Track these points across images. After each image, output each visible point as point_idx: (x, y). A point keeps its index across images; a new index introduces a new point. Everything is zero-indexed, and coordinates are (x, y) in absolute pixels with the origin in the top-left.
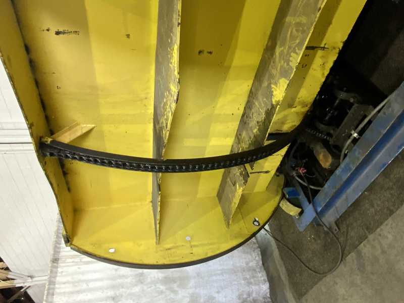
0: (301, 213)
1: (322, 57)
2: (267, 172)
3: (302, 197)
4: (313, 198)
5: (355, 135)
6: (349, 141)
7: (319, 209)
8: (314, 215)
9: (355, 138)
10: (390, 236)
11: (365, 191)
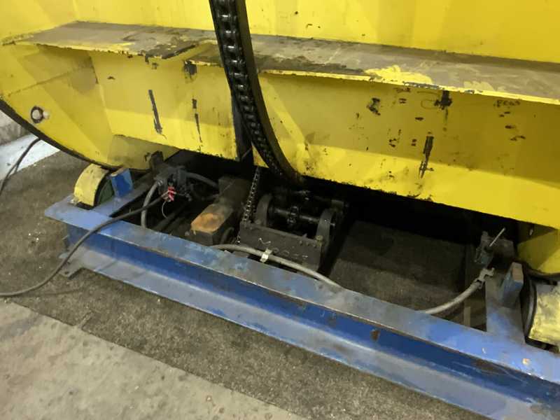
0: (83, 206)
1: (407, 171)
2: (158, 127)
3: (119, 202)
4: (125, 220)
5: (265, 256)
6: (252, 251)
7: (106, 233)
8: (91, 228)
9: (260, 257)
10: (89, 361)
11: (162, 298)
